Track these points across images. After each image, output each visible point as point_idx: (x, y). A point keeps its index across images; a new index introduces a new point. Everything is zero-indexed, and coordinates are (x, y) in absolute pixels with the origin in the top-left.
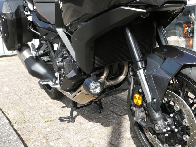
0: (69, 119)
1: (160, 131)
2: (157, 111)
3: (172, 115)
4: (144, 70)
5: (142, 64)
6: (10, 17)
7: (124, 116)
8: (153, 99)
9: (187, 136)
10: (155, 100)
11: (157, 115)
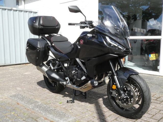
0: (72, 102)
1: (123, 98)
2: (122, 91)
3: (127, 92)
4: (117, 76)
5: (116, 74)
6: (42, 50)
7: (98, 99)
8: (120, 86)
9: (133, 99)
10: (121, 87)
11: (122, 92)
